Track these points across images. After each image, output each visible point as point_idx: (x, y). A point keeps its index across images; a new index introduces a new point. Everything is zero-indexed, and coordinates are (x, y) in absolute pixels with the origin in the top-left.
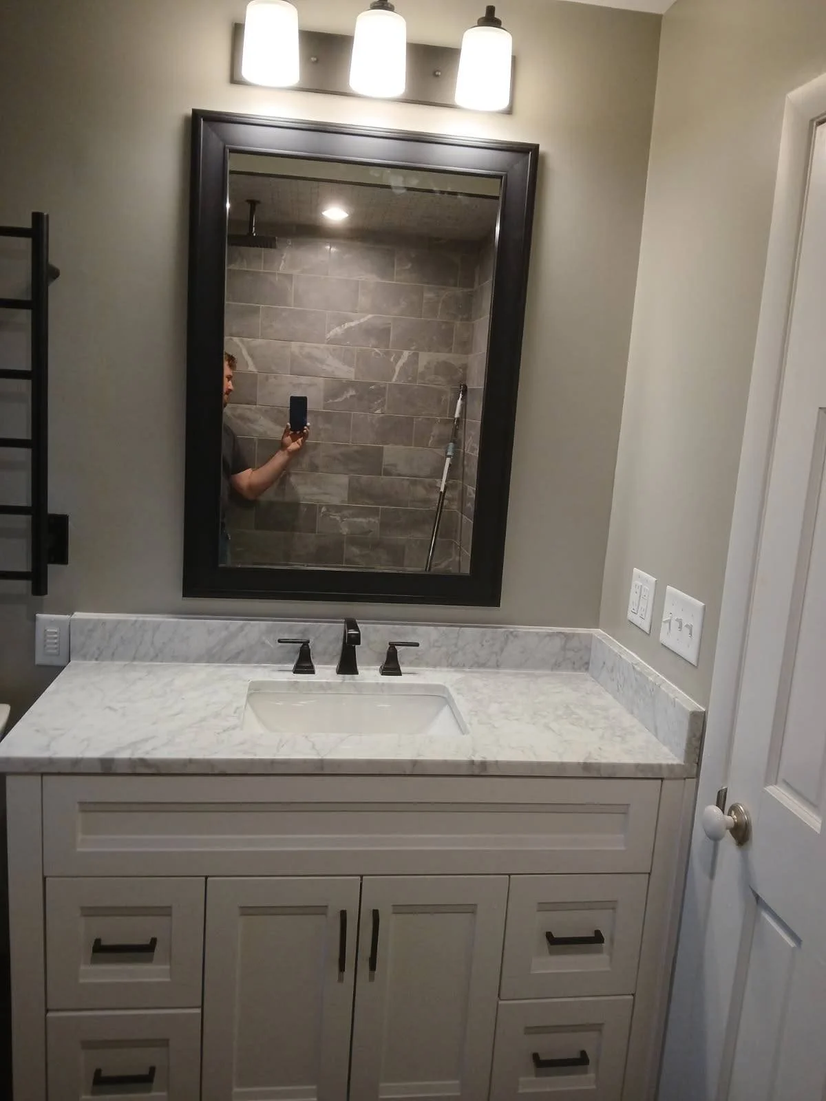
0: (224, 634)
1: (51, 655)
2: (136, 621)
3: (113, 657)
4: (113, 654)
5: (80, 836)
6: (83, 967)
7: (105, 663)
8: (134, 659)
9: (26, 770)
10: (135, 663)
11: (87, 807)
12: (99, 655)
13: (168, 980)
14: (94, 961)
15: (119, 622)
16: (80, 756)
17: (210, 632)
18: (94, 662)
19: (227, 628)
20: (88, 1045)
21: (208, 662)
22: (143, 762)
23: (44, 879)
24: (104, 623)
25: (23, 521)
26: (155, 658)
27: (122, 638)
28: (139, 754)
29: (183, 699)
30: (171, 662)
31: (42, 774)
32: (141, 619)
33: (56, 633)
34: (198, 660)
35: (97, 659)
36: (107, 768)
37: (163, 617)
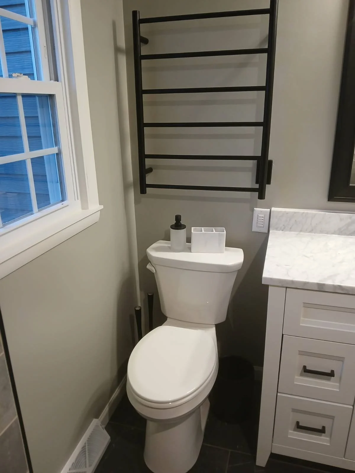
0: (349, 220)
1: (260, 227)
2: (303, 213)
3: (291, 230)
4: (291, 228)
5: (302, 318)
6: (296, 377)
7: (287, 232)
8: (301, 231)
9: (280, 285)
10: (302, 233)
11: (307, 305)
12: (284, 228)
13: (338, 390)
14: (301, 375)
15: (295, 213)
16: (307, 281)
17: (341, 220)
18: (281, 232)
19: (350, 218)
20: (294, 410)
21: (339, 235)
22: (340, 287)
23: (283, 335)
24: (287, 213)
25: (252, 164)
26: (311, 231)
27: (296, 221)
28: (337, 283)
29: (339, 254)
30: (319, 233)
31: (286, 288)
32: (306, 212)
33: (263, 217)
34: (334, 233)
35: (282, 230)
36: (321, 288)
37: (315, 211)
